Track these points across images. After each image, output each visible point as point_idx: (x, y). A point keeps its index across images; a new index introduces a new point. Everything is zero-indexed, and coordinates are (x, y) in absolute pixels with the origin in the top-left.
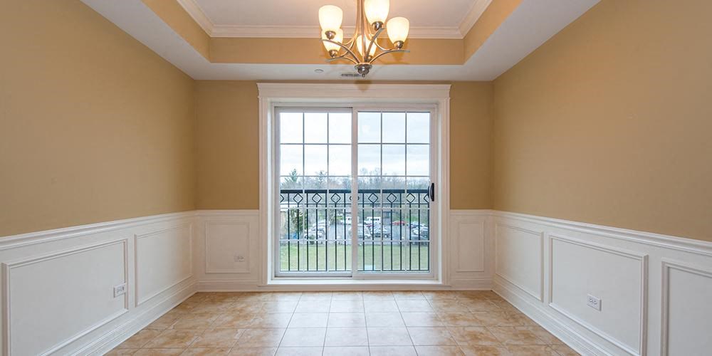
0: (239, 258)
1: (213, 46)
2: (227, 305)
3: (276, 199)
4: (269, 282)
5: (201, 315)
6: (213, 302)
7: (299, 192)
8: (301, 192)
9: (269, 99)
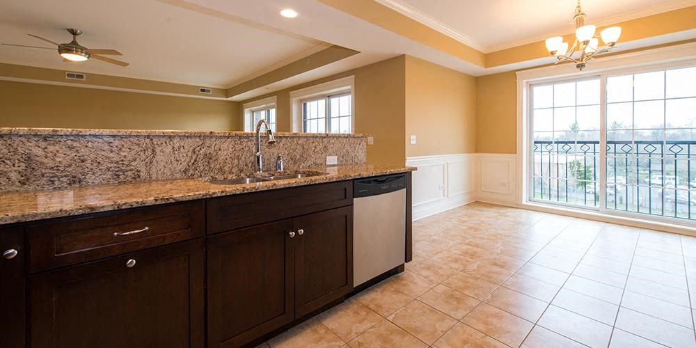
0: (503, 184)
1: (488, 58)
2: (494, 210)
3: (530, 147)
4: (524, 202)
5: (480, 210)
6: (486, 207)
7: (550, 143)
8: (552, 143)
9: (524, 81)
